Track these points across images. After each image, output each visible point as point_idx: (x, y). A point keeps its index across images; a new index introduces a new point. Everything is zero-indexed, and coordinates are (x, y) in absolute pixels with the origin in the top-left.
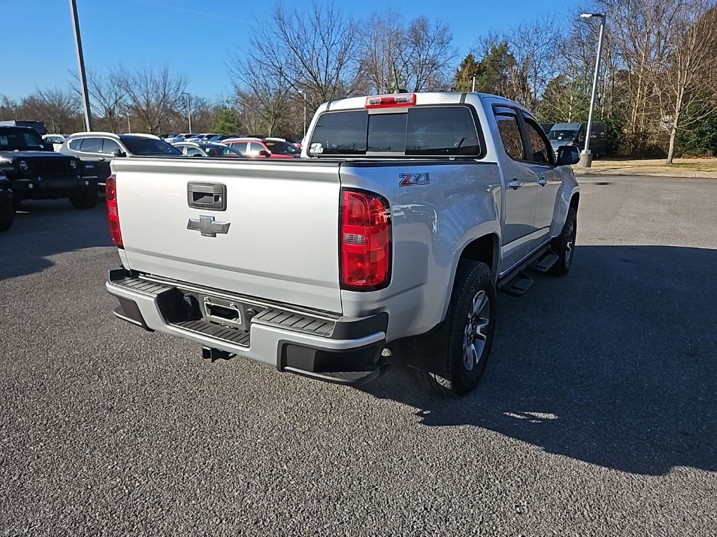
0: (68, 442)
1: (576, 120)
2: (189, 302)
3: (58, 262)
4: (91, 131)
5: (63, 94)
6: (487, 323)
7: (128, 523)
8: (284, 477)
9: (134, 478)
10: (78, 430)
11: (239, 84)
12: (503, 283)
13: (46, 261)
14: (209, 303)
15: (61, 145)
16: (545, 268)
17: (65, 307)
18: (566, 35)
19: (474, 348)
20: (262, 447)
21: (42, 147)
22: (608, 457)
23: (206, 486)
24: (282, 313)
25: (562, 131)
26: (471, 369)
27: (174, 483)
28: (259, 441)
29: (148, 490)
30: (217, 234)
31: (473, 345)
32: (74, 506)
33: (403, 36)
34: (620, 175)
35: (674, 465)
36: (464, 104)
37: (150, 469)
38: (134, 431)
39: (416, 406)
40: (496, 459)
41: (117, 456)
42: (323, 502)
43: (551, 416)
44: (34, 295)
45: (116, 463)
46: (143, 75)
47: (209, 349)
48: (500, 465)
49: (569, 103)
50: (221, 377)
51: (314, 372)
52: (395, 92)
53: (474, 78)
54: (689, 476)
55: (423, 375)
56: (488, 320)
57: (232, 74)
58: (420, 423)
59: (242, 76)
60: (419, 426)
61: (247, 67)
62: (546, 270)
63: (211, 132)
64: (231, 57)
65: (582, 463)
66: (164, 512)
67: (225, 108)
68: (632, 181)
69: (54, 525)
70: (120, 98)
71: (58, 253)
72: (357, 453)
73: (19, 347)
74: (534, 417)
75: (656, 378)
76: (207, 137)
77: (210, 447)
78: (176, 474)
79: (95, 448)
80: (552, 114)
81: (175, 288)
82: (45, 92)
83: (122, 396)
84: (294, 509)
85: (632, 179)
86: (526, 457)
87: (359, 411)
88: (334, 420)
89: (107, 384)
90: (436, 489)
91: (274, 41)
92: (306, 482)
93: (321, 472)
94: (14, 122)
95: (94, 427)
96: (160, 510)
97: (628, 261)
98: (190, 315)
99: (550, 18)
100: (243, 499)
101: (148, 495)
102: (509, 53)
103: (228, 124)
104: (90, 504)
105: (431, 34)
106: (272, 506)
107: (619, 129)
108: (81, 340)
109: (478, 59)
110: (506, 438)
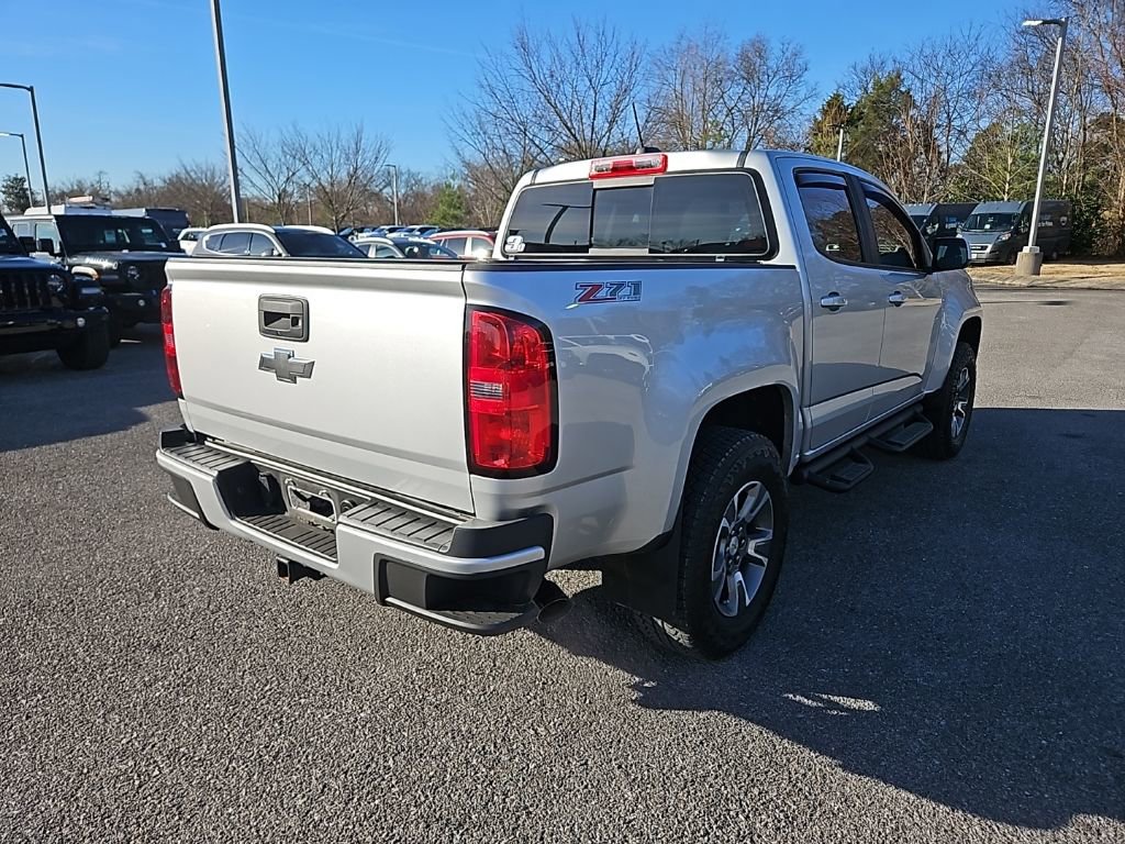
0: (78, 696)
1: (1018, 196)
2: (266, 484)
3: (155, 416)
4: (240, 222)
5: (217, 169)
6: (770, 537)
7: (123, 836)
8: (383, 780)
9: (155, 762)
10: (98, 678)
11: (462, 149)
12: (815, 469)
13: (140, 414)
14: (294, 488)
15: (195, 243)
16: (901, 445)
17: (142, 484)
18: (1003, 57)
19: (741, 579)
20: (364, 726)
21: (164, 245)
22: (955, 786)
23: (258, 784)
24: (388, 508)
25: (991, 215)
26: (735, 613)
27: (210, 776)
28: (362, 715)
29: (169, 783)
30: (298, 379)
31: (739, 573)
32: (53, 801)
33: (727, 68)
34: (1089, 289)
35: (1079, 812)
36: (743, 169)
37: (182, 750)
38: (178, 685)
39: (633, 672)
40: (749, 775)
41: (140, 725)
42: (435, 827)
43: (868, 705)
44: (105, 464)
45: (135, 735)
46: (327, 139)
47: (286, 562)
48: (754, 787)
49: (1006, 169)
50: (334, 606)
51: (427, 609)
52: (638, 152)
53: (842, 131)
54: (1104, 835)
55: (644, 621)
56: (771, 531)
57: (453, 134)
58: (633, 701)
59: (467, 137)
60: (631, 707)
61: (475, 123)
62: (904, 448)
63: (427, 223)
64: (452, 109)
65: (904, 794)
66: (181, 822)
67: (449, 186)
68: (1109, 299)
69: (14, 829)
70: (294, 174)
71: (160, 402)
72: (514, 747)
73: (58, 543)
74: (836, 706)
75: (1081, 647)
76: (419, 230)
77: (284, 719)
78: (218, 761)
79: (113, 709)
80: (976, 188)
81: (248, 463)
82: (191, 166)
83: (178, 627)
84: (383, 836)
85: (1111, 295)
86: (805, 775)
87: (538, 674)
88: (492, 688)
89: (163, 608)
90: (630, 822)
91: (515, 81)
92: (416, 791)
93: (445, 776)
94: (144, 210)
95: (123, 675)
96: (177, 818)
97: (1074, 436)
98: (268, 505)
99: (973, 31)
100: (308, 812)
101: (167, 791)
102: (903, 89)
103: (452, 212)
104: (77, 798)
105: (772, 63)
106: (351, 827)
107: (1095, 210)
108: (148, 537)
109: (851, 101)
110: (776, 739)
